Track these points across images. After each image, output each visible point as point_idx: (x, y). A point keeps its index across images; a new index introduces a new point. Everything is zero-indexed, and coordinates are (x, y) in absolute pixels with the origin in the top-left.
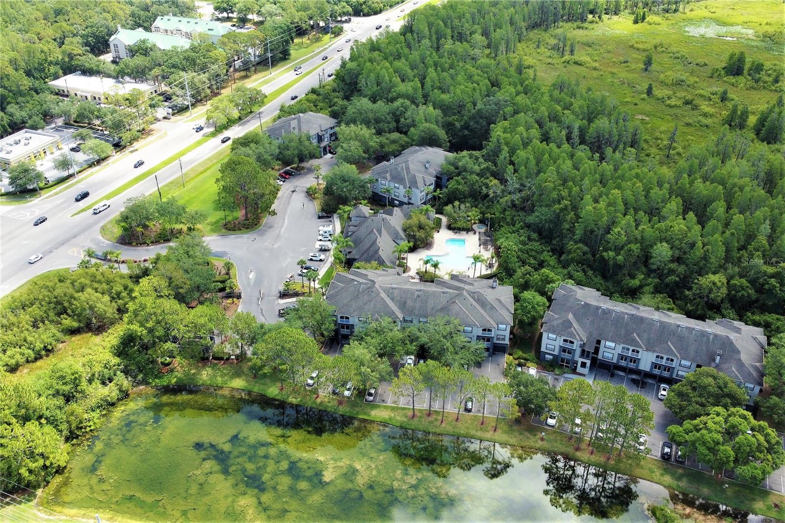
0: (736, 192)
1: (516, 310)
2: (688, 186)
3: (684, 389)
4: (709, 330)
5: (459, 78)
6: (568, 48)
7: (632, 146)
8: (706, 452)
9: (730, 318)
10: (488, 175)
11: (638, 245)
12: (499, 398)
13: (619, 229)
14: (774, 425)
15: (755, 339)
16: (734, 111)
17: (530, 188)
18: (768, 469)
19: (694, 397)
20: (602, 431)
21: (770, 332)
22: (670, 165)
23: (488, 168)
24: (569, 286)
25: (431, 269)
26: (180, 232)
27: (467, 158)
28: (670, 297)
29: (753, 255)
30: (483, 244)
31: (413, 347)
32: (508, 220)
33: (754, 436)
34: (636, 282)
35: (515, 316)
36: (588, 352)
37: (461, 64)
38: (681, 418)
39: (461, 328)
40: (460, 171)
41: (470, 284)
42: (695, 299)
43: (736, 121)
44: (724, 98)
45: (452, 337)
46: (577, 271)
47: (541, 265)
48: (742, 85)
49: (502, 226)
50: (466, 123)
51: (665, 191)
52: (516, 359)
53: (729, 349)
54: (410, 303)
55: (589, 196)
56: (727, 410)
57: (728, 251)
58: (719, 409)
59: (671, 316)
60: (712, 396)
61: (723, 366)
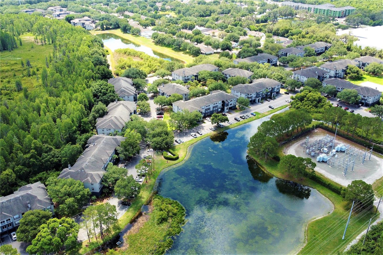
3: (23, 228)
4: (18, 196)
8: (48, 247)
9: (24, 185)
14: (68, 216)
15: (39, 187)
18: (76, 234)
19: (29, 228)
21: (43, 181)
29: (17, 153)
33: (62, 226)
38: (29, 241)
42: (3, 186)
53: (31, 198)
56: (46, 223)
57: (5, 157)
58: (43, 225)
60: (37, 222)
61: (33, 207)
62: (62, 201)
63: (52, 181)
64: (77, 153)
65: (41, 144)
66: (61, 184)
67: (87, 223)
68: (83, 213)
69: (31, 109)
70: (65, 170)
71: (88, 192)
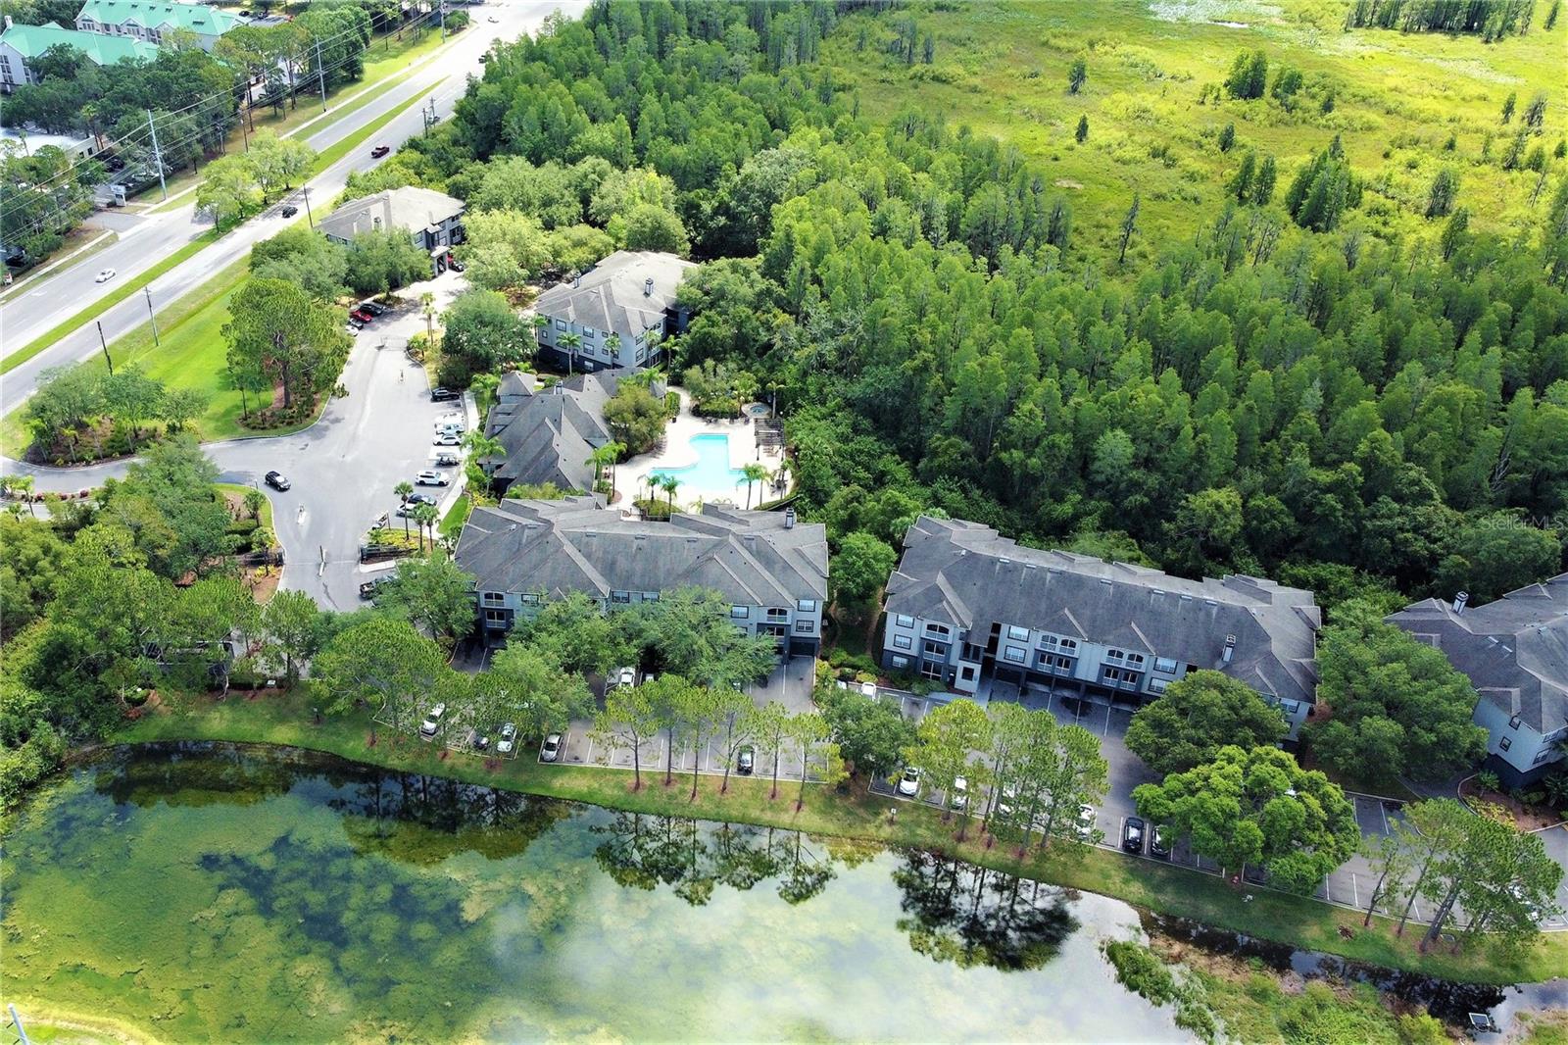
0: (1254, 327)
1: (833, 570)
2: (1162, 316)
3: (1164, 713)
4: (1210, 598)
5: (708, 113)
6: (919, 49)
7: (1050, 242)
8: (1209, 833)
9: (1248, 574)
10: (770, 304)
11: (1069, 435)
12: (806, 744)
13: (1032, 405)
14: (1335, 775)
15: (1298, 612)
16: (1248, 167)
17: (853, 330)
18: (1329, 861)
19: (1183, 728)
20: (1006, 801)
21: (1327, 598)
22: (1127, 277)
23: (768, 292)
24: (937, 520)
25: (662, 496)
26: (153, 435)
27: (727, 272)
28: (1132, 536)
29: (1290, 449)
30: (764, 441)
31: (632, 650)
32: (812, 394)
33: (1299, 798)
34: (1066, 509)
35: (831, 580)
36: (977, 649)
37: (709, 85)
38: (1159, 771)
39: (726, 610)
40: (717, 298)
41: (741, 522)
42: (1180, 538)
43: (1251, 186)
44: (1227, 142)
45: (709, 628)
46: (951, 491)
47: (880, 480)
48: (1261, 117)
49: (801, 407)
50: (721, 203)
51: (1117, 329)
52: (835, 668)
53: (1250, 633)
54: (623, 564)
55: (969, 342)
56: (1248, 751)
57: (1242, 443)
58: (1231, 750)
59: (1134, 573)
60: (1219, 725)
61: (1237, 667)
62: (1352, 713)
63: (1357, 618)
64: (1523, 566)
65: (1399, 455)
66: (1383, 646)
67: (1398, 856)
68: (1406, 806)
69: (1440, 304)
70: (1434, 603)
71: (1475, 744)
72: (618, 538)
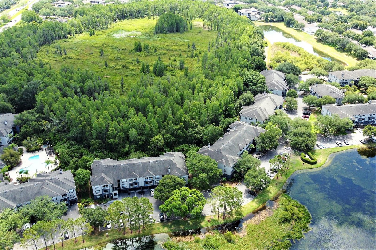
0: (155, 99)
1: (75, 180)
2: (135, 101)
4: (162, 159)
5: (10, 75)
6: (63, 52)
7: (106, 90)
8: (177, 211)
9: (168, 152)
10: (41, 120)
11: (122, 132)
12: (81, 225)
13: (112, 128)
14: (198, 189)
15: (180, 157)
16: (143, 66)
17: (64, 121)
18: (202, 207)
19: (165, 190)
20: (133, 221)
21: (185, 152)
22: (125, 94)
23: (40, 117)
24: (97, 160)
25: (24, 175)
27: (27, 114)
28: (142, 151)
29: (169, 123)
30: (49, 154)
31: (27, 219)
32: (58, 139)
33: (192, 196)
34: (126, 149)
35: (76, 183)
36: (116, 188)
37: (9, 68)
38: (163, 201)
39: (50, 199)
40: (25, 122)
41: (48, 176)
42: (152, 148)
43: (145, 70)
44: (138, 62)
45: (47, 205)
46: (99, 153)
47: (81, 155)
48: (143, 55)
49: (56, 143)
50: (21, 97)
51: (126, 106)
52: (83, 204)
53: (172, 164)
54: (18, 197)
55: (94, 117)
56: (179, 190)
57: (159, 124)
58: (176, 191)
59: (145, 159)
60: (172, 186)
61: (172, 172)
62: (197, 174)
63: (191, 154)
64: (218, 135)
65: (190, 120)
66: (198, 159)
67: (213, 200)
68: (212, 190)
69: (188, 87)
70: (204, 147)
71: (220, 173)
72: (14, 191)
